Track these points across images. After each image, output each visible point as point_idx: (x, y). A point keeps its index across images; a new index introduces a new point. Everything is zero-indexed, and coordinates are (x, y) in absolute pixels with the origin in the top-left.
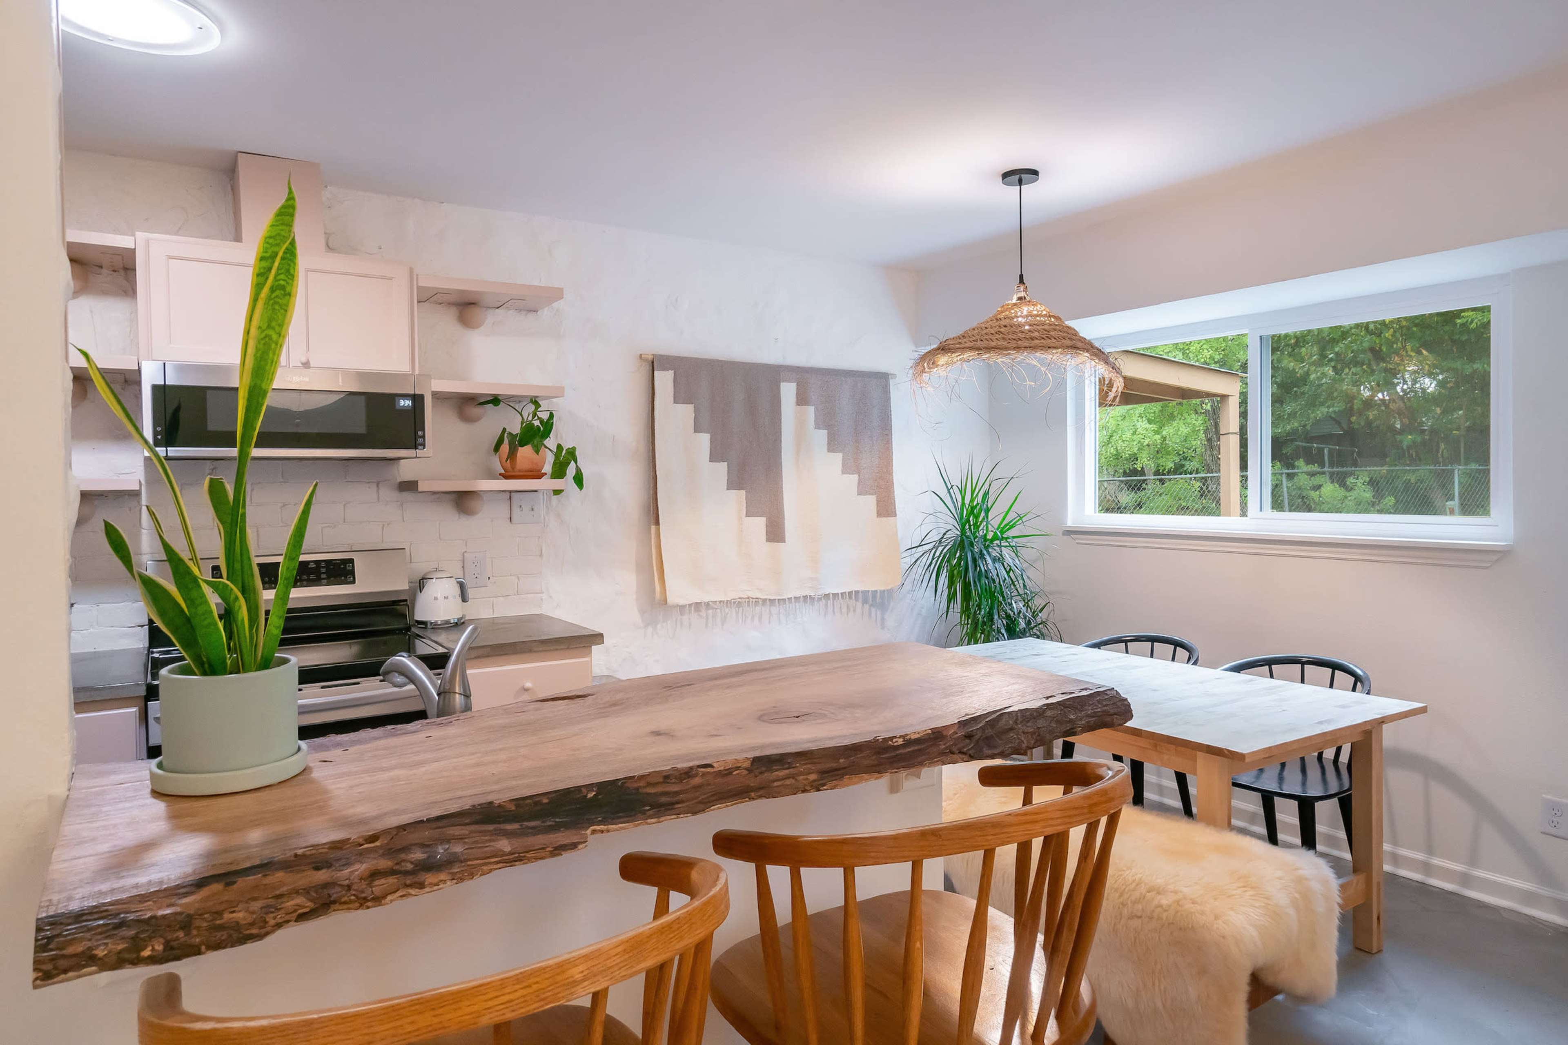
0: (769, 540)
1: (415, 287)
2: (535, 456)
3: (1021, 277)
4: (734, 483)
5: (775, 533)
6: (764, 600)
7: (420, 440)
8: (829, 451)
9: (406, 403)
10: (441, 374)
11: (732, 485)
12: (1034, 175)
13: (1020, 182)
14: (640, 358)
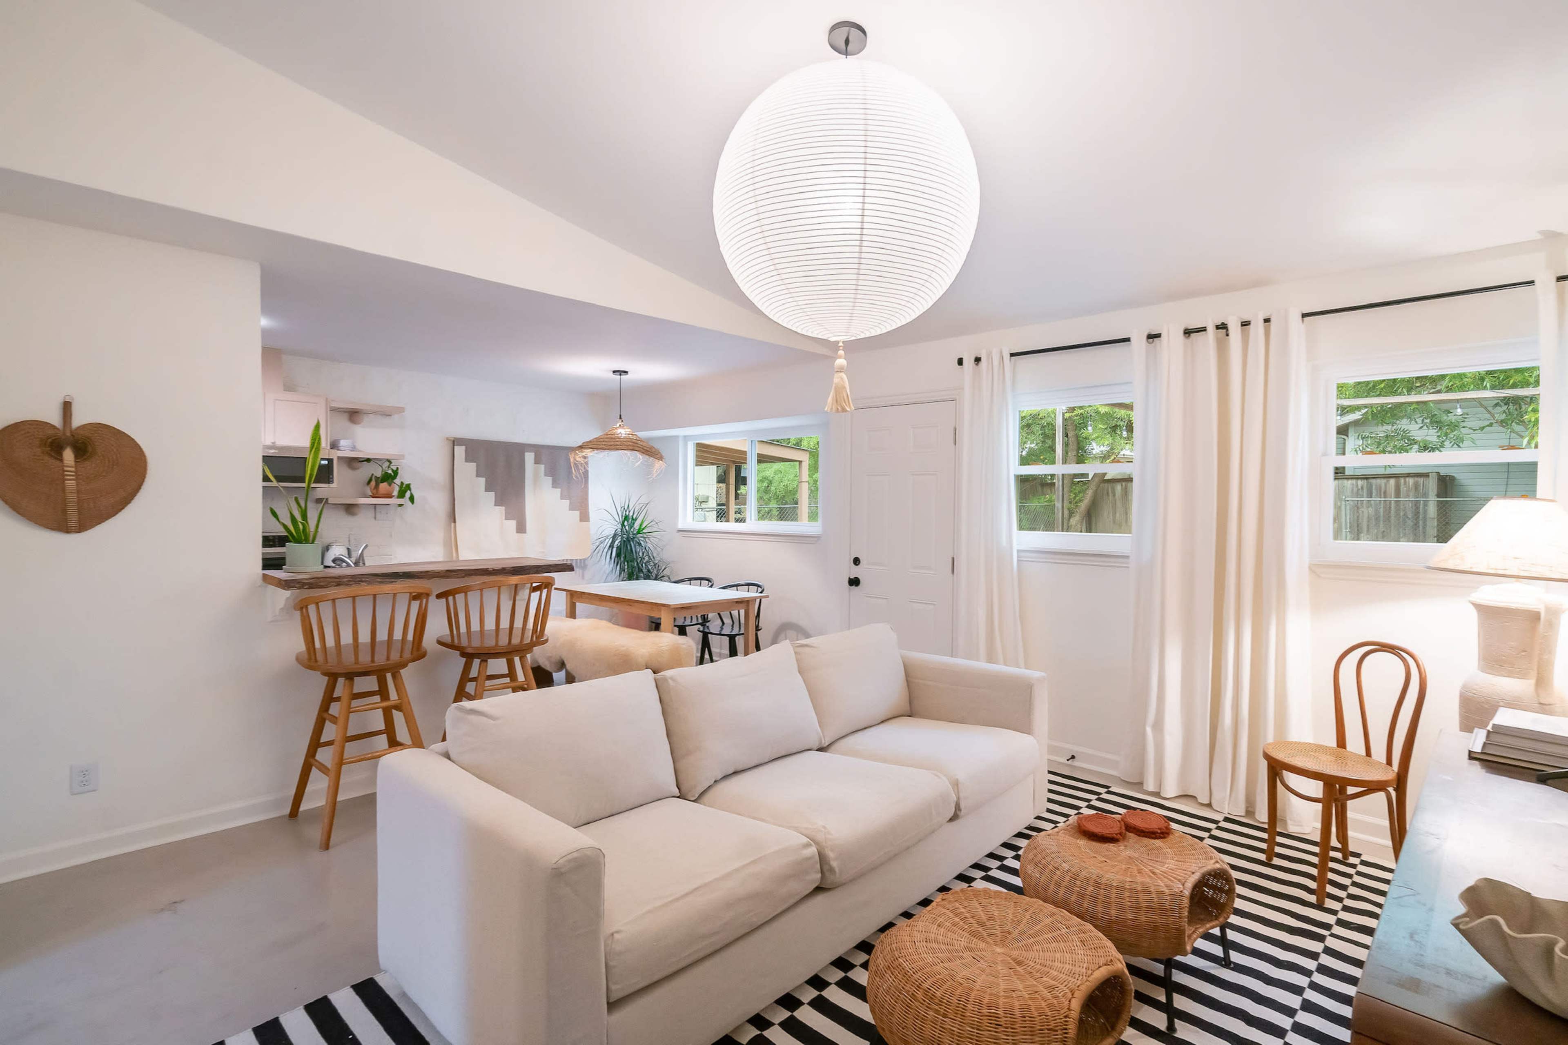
0: (517, 531)
1: (329, 405)
2: (389, 487)
4: (499, 503)
5: (521, 528)
7: (331, 480)
8: (553, 487)
9: (324, 462)
10: (342, 448)
11: (497, 504)
12: (626, 372)
13: (620, 375)
14: (447, 439)
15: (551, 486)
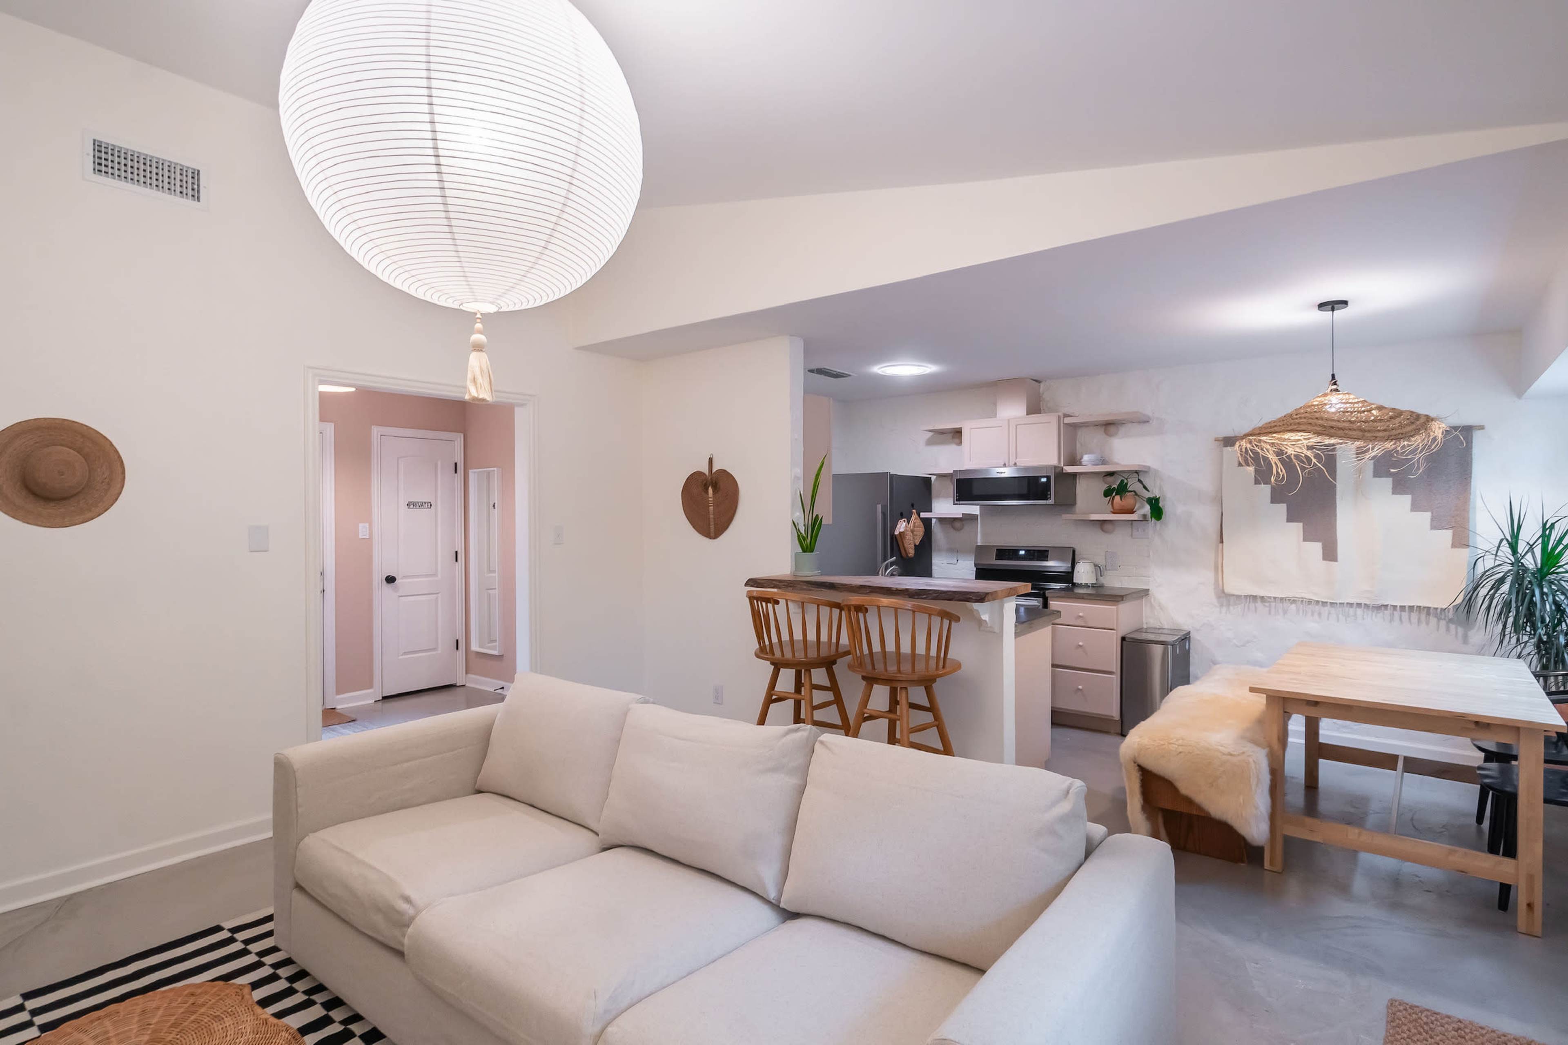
0: (1324, 559)
1: (1062, 424)
2: (1121, 502)
3: (1333, 376)
4: (1291, 518)
5: (1330, 554)
6: (1318, 602)
7: (1049, 496)
8: (1393, 493)
9: (1044, 480)
10: (1084, 463)
11: (1290, 519)
12: (1345, 303)
13: (1333, 309)
14: (1217, 440)
15: (1391, 491)
